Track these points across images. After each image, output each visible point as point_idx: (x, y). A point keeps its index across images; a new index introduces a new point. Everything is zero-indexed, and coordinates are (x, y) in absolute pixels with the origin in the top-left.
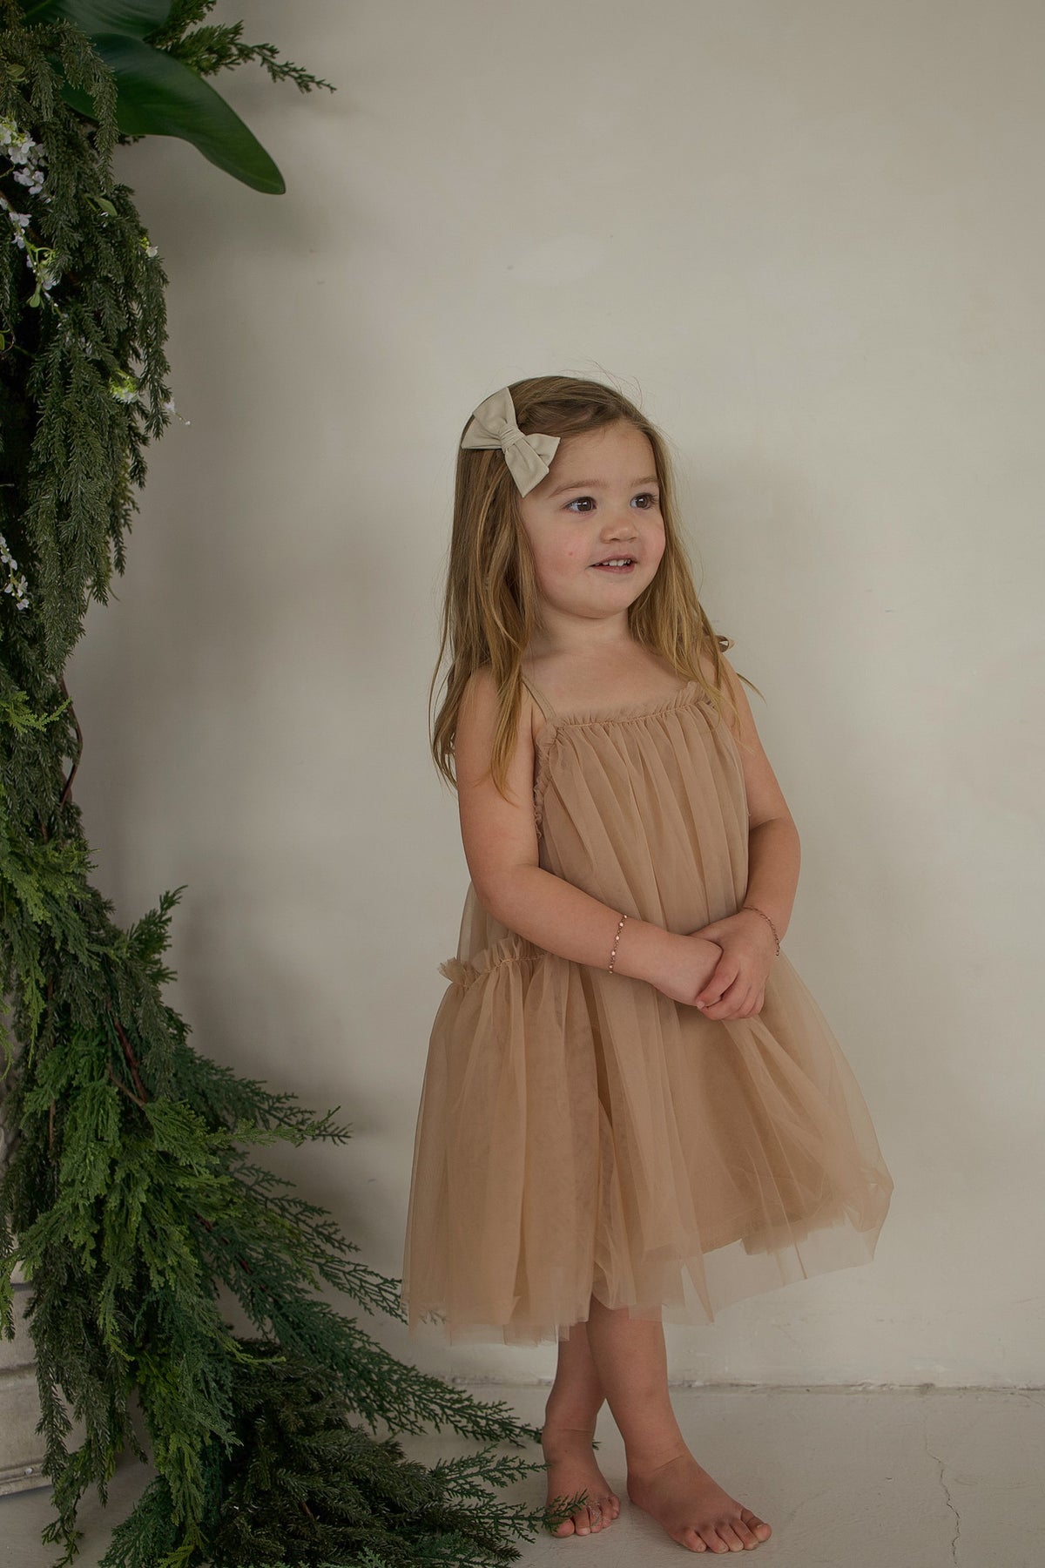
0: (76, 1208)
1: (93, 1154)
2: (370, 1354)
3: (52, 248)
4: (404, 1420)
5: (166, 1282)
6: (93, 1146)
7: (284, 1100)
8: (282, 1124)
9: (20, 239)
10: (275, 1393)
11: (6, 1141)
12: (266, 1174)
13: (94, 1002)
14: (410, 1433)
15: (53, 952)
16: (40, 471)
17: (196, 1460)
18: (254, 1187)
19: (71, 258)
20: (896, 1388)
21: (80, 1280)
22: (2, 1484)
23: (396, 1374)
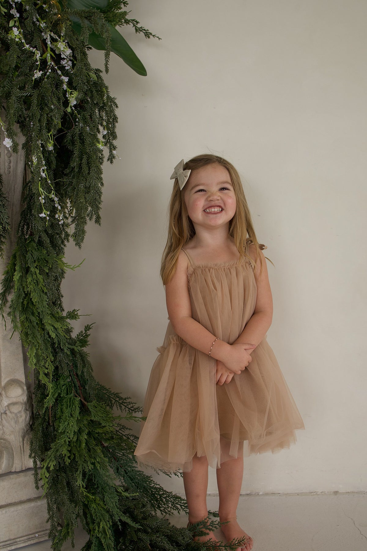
0: (65, 441)
1: (72, 422)
2: (156, 488)
3: (76, 90)
4: (166, 510)
5: (96, 467)
6: (72, 419)
7: (127, 399)
8: (126, 408)
9: (65, 87)
10: (131, 505)
11: (29, 416)
12: (123, 426)
13: (68, 366)
14: (169, 515)
17: (109, 531)
18: (119, 431)
19: (83, 95)
20: (326, 493)
21: (63, 467)
22: (28, 541)
23: (165, 495)
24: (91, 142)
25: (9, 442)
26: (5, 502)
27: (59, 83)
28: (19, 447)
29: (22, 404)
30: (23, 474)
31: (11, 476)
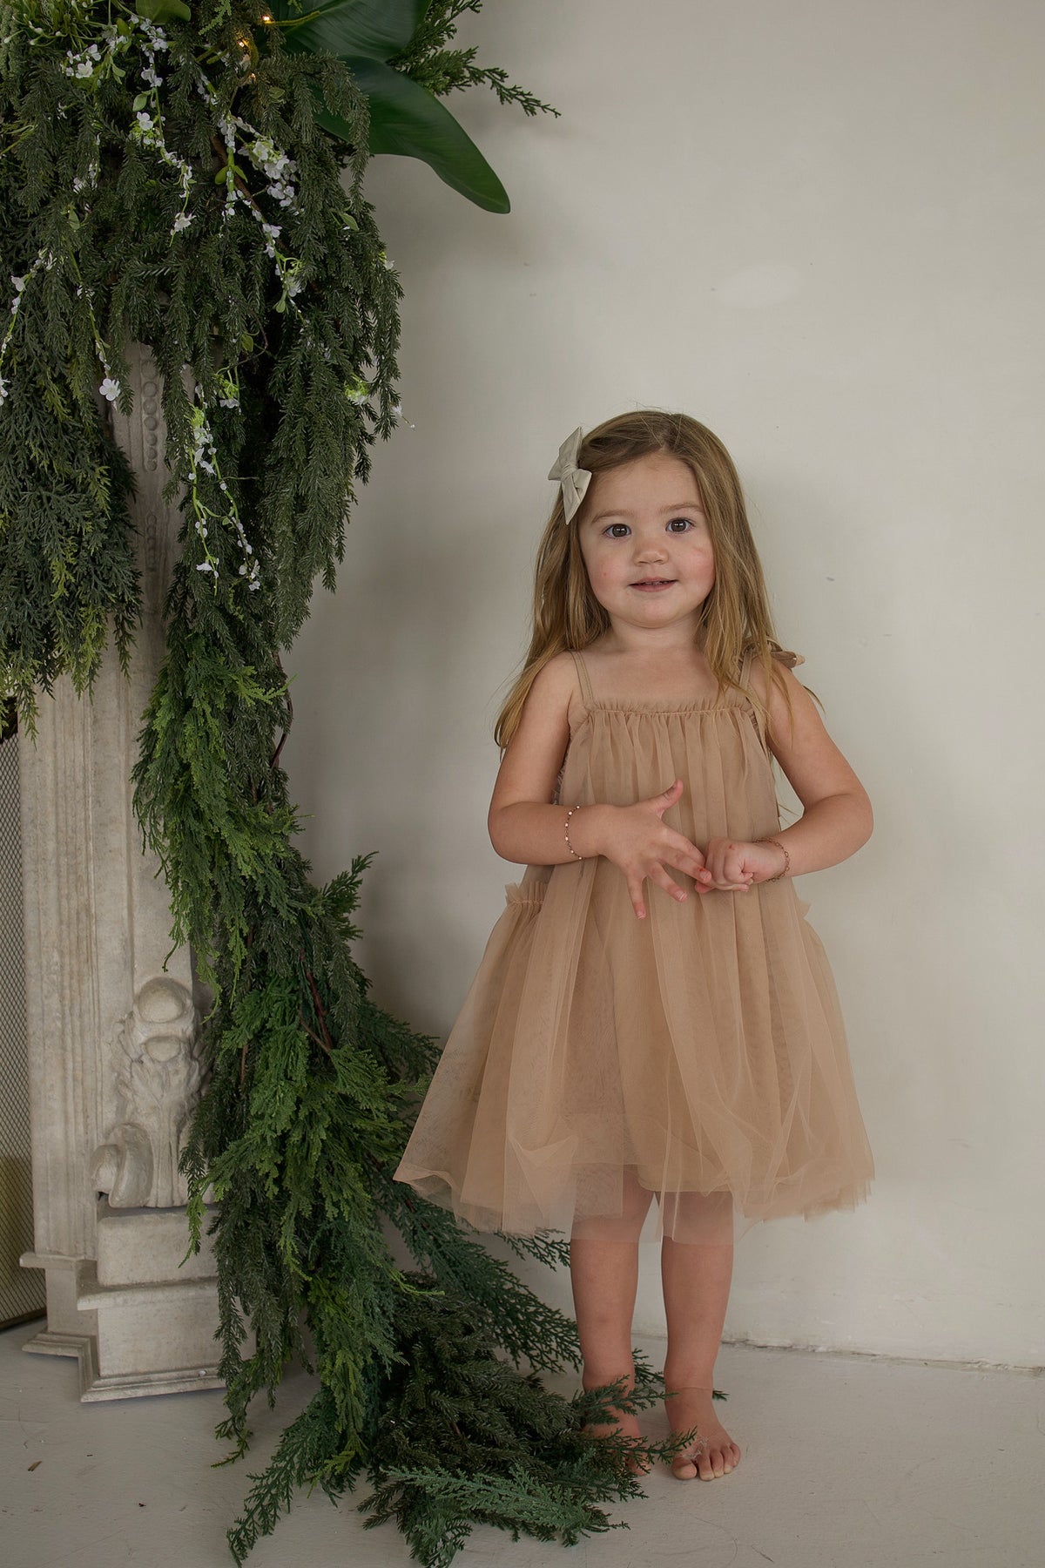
0: (263, 1138)
1: (283, 1092)
2: (517, 1295)
3: (299, 258)
4: (545, 1358)
5: (340, 1213)
6: (283, 1084)
9: (271, 250)
10: (432, 1322)
11: (199, 1074)
13: (289, 953)
14: (550, 1371)
15: (256, 904)
16: (277, 464)
17: (360, 1376)
19: (316, 268)
20: (1010, 1368)
21: (263, 1205)
22: (178, 1383)
23: (541, 1315)
24: (326, 385)
25: (145, 1132)
26: (128, 1278)
27: (254, 241)
28: (168, 1146)
29: (179, 1040)
30: (173, 1215)
31: (146, 1217)
